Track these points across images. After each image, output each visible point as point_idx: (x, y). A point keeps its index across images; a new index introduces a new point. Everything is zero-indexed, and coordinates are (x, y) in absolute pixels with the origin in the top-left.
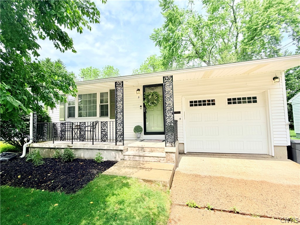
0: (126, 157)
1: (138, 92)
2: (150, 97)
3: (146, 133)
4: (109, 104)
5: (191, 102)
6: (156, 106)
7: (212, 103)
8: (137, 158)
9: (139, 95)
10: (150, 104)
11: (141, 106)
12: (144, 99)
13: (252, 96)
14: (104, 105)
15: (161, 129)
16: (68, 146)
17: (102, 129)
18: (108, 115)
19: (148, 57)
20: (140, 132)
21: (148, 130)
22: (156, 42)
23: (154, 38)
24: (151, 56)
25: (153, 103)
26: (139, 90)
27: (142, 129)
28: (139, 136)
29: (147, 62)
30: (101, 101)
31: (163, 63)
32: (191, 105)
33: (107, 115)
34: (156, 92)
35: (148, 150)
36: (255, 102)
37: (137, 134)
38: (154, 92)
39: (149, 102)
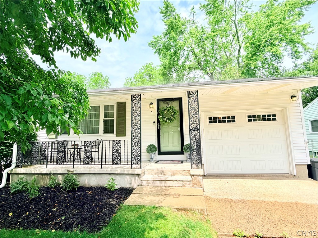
0: (144, 183)
1: (151, 106)
2: (166, 112)
3: (160, 153)
4: (115, 118)
5: (210, 118)
6: (172, 122)
7: (231, 119)
8: (158, 183)
9: (152, 109)
10: (165, 120)
11: (154, 122)
12: (158, 115)
13: (271, 114)
14: (108, 120)
15: (178, 149)
16: (68, 171)
17: (114, 149)
18: (114, 132)
19: (144, 65)
20: (154, 152)
21: (163, 150)
22: (155, 50)
23: (153, 45)
24: (147, 64)
25: (168, 119)
26: (152, 104)
27: (156, 148)
28: (152, 157)
29: (143, 71)
30: (106, 116)
31: (164, 73)
32: (210, 122)
33: (112, 132)
34: (173, 107)
35: (169, 173)
36: (275, 119)
37: (151, 154)
38: (170, 106)
39: (164, 118)
